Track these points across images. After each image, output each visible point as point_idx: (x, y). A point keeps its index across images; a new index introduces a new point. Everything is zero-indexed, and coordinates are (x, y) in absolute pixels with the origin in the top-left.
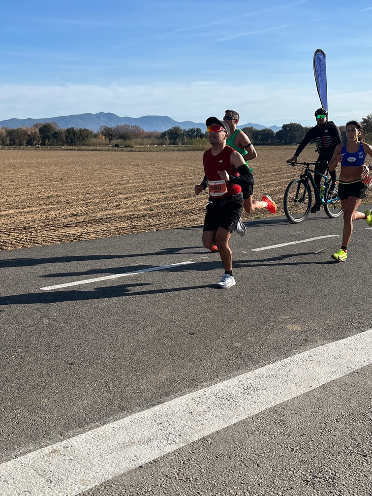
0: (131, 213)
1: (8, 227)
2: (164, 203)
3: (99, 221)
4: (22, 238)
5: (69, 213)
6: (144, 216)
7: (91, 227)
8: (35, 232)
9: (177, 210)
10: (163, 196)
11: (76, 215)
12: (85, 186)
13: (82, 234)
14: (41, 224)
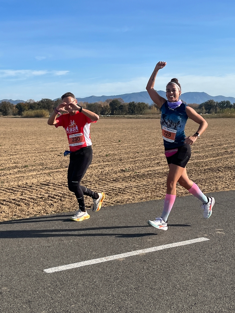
3: (141, 177)
5: (120, 169)
7: (134, 181)
9: (206, 167)
10: (196, 155)
11: (124, 171)
12: (136, 147)
13: (126, 188)
14: (96, 178)
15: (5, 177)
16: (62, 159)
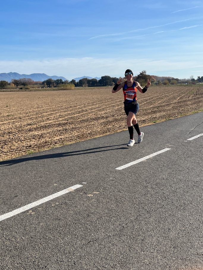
0: (58, 122)
2: (70, 116)
3: (45, 127)
4: (12, 138)
5: (26, 124)
6: (66, 123)
7: (43, 130)
9: (80, 120)
10: (66, 113)
11: (30, 124)
12: (22, 109)
13: (42, 134)
14: (16, 130)
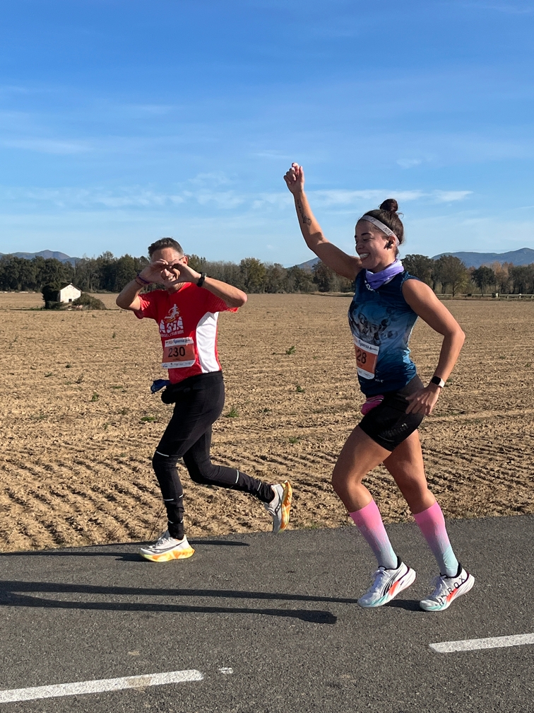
1: (472, 444)
8: (518, 459)
15: (325, 429)
16: (452, 393)
